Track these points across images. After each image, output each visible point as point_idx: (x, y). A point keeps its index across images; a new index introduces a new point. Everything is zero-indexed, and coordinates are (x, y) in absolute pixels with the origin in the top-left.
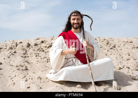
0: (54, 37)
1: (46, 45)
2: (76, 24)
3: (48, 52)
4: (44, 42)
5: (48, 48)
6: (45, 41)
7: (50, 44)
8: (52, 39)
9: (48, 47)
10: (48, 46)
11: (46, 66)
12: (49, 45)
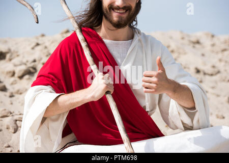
0: (43, 35)
1: (15, 66)
2: (118, 8)
3: (20, 92)
4: (8, 56)
5: (21, 77)
6: (9, 51)
7: (30, 65)
8: (38, 44)
9: (20, 74)
10: (19, 70)
11: (10, 143)
12: (23, 68)
